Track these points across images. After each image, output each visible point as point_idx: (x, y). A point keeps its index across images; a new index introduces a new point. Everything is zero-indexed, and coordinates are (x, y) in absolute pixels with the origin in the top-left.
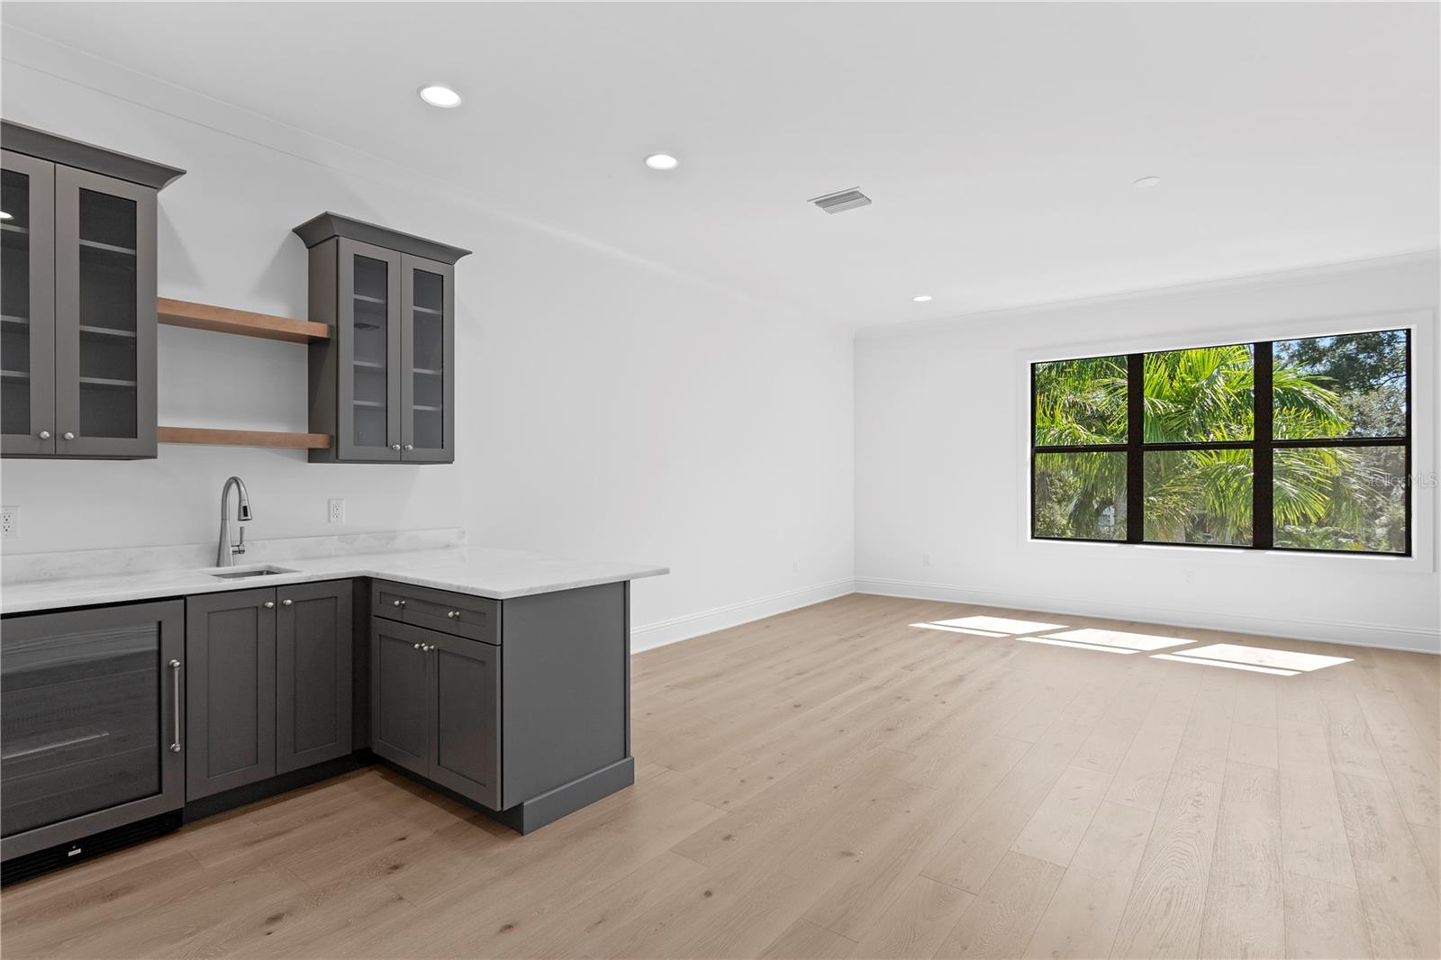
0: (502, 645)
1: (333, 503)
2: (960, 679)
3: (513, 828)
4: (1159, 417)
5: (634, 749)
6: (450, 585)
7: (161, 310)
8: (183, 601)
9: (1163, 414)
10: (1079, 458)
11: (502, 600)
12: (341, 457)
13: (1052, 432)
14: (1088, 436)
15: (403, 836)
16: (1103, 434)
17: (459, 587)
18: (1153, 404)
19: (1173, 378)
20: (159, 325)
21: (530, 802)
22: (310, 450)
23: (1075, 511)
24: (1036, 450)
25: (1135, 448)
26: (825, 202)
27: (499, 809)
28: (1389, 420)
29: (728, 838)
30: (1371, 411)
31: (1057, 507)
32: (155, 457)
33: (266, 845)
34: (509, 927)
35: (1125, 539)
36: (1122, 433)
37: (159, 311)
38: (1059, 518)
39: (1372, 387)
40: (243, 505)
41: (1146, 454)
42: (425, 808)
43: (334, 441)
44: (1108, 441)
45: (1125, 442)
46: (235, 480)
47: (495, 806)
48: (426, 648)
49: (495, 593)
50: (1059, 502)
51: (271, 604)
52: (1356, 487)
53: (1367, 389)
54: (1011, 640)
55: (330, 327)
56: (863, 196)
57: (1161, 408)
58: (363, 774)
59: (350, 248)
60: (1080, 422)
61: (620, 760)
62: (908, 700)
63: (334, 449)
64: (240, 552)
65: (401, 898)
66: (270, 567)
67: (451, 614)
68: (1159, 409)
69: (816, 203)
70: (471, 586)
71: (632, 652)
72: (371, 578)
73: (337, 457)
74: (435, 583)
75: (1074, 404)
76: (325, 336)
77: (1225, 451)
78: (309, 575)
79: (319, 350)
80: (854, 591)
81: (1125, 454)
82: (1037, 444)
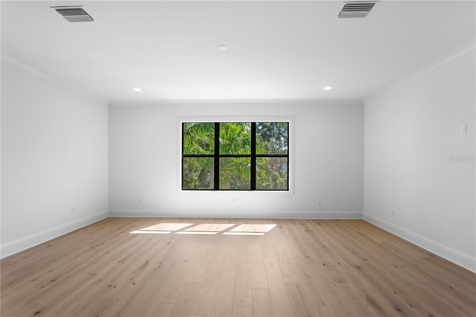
2: (147, 263)
10: (200, 158)
13: (192, 149)
14: (202, 151)
16: (207, 150)
18: (222, 141)
19: (227, 133)
23: (200, 175)
24: (184, 156)
25: (217, 156)
28: (272, 149)
30: (269, 147)
31: (194, 173)
35: (214, 188)
36: (212, 151)
38: (194, 177)
39: (269, 140)
41: (220, 158)
44: (208, 153)
45: (214, 154)
50: (194, 172)
52: (270, 167)
53: (269, 141)
56: (87, 14)
60: (200, 146)
69: (56, 10)
75: (199, 140)
77: (241, 158)
80: (108, 216)
81: (213, 158)
82: (184, 154)
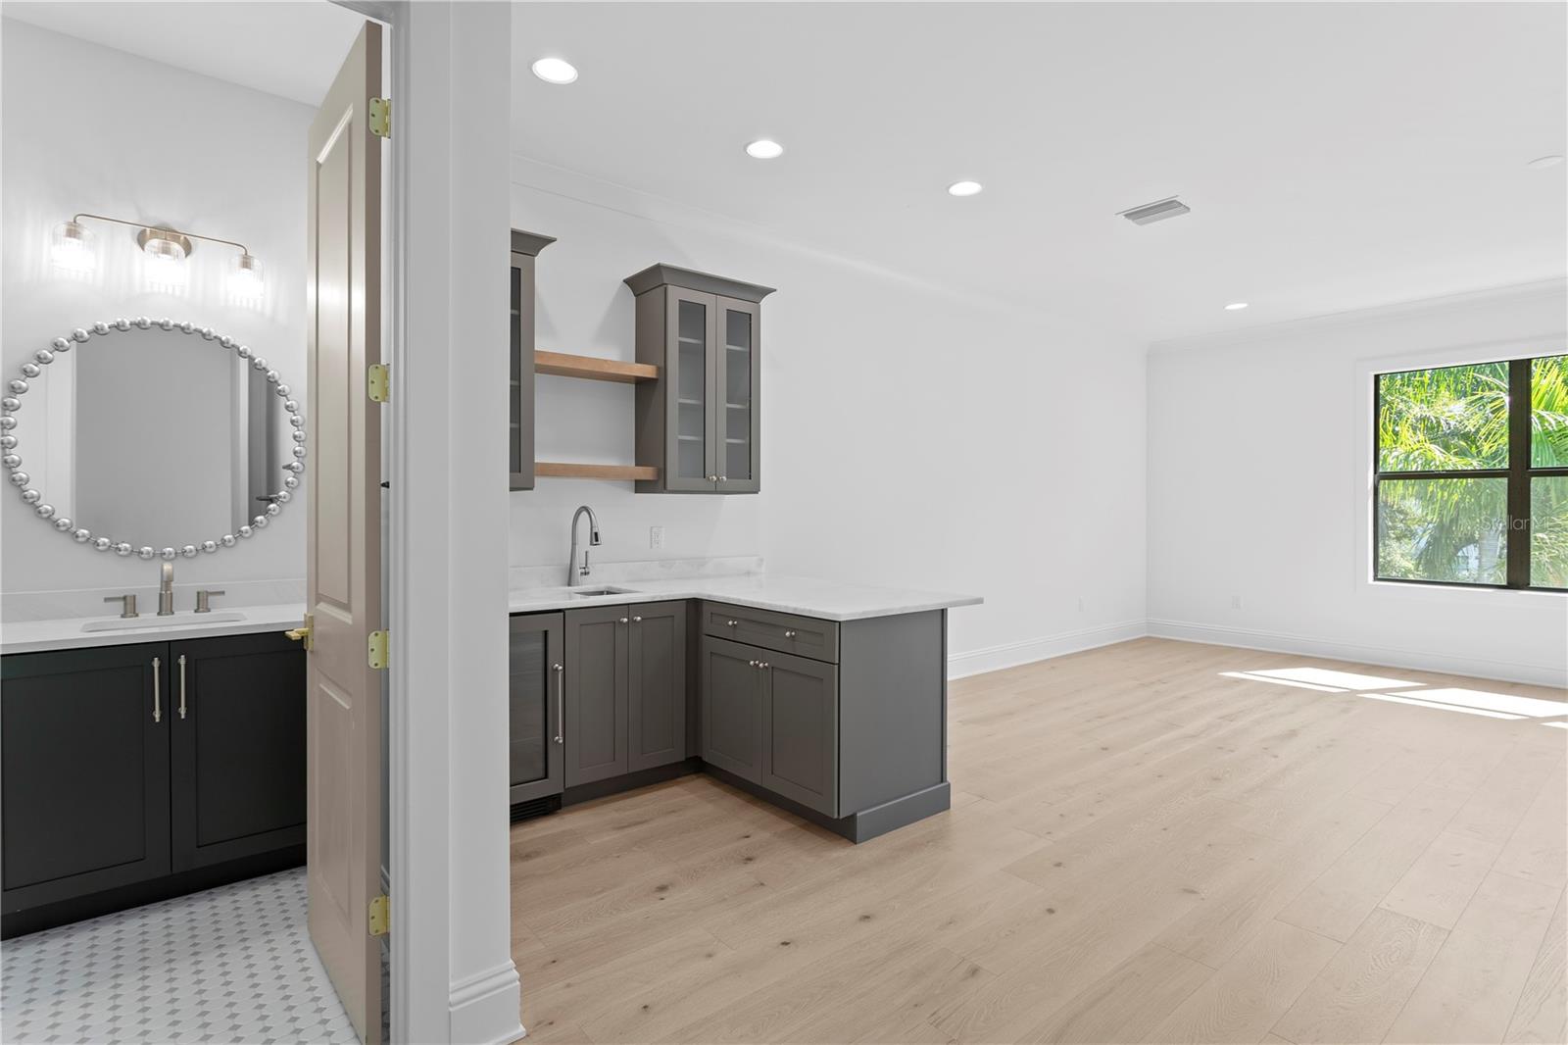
0: (839, 664)
1: (654, 530)
2: (1292, 734)
3: (846, 837)
4: (1548, 434)
5: (951, 775)
6: (786, 607)
7: (538, 361)
8: (562, 614)
9: (1556, 429)
10: (1432, 485)
11: (840, 622)
12: (669, 487)
14: (1446, 458)
15: (747, 834)
16: (1466, 456)
17: (795, 609)
18: (1541, 417)
20: (536, 375)
21: (863, 813)
22: (637, 481)
23: (1426, 549)
24: (1381, 476)
25: (1519, 473)
26: (1137, 214)
27: (836, 816)
29: (1059, 865)
31: (1395, 545)
32: (531, 489)
33: (635, 830)
34: (867, 917)
35: (1505, 583)
37: (536, 362)
38: (1398, 557)
40: (594, 531)
41: (1535, 481)
42: (757, 813)
43: (662, 473)
44: (1475, 464)
45: (1503, 465)
46: (585, 509)
47: (833, 813)
48: (761, 665)
49: (835, 615)
50: (1398, 539)
51: (626, 620)
54: (1352, 696)
55: (659, 369)
56: (1181, 205)
57: (1553, 423)
58: (693, 780)
59: (676, 294)
60: (1433, 441)
61: (936, 784)
62: (1232, 751)
63: (662, 481)
64: (586, 574)
65: (762, 884)
66: (611, 588)
67: (788, 634)
68: (1550, 424)
69: (1126, 215)
70: (808, 608)
71: (949, 679)
72: (702, 600)
73: (665, 488)
74: (770, 605)
75: (1423, 419)
76: (654, 376)
78: (652, 595)
79: (647, 391)
80: (1145, 635)
81: (1505, 481)
82: (1381, 470)
